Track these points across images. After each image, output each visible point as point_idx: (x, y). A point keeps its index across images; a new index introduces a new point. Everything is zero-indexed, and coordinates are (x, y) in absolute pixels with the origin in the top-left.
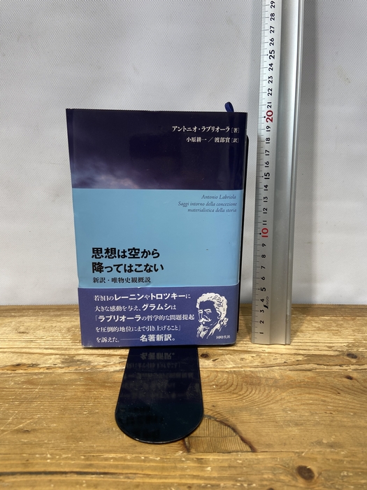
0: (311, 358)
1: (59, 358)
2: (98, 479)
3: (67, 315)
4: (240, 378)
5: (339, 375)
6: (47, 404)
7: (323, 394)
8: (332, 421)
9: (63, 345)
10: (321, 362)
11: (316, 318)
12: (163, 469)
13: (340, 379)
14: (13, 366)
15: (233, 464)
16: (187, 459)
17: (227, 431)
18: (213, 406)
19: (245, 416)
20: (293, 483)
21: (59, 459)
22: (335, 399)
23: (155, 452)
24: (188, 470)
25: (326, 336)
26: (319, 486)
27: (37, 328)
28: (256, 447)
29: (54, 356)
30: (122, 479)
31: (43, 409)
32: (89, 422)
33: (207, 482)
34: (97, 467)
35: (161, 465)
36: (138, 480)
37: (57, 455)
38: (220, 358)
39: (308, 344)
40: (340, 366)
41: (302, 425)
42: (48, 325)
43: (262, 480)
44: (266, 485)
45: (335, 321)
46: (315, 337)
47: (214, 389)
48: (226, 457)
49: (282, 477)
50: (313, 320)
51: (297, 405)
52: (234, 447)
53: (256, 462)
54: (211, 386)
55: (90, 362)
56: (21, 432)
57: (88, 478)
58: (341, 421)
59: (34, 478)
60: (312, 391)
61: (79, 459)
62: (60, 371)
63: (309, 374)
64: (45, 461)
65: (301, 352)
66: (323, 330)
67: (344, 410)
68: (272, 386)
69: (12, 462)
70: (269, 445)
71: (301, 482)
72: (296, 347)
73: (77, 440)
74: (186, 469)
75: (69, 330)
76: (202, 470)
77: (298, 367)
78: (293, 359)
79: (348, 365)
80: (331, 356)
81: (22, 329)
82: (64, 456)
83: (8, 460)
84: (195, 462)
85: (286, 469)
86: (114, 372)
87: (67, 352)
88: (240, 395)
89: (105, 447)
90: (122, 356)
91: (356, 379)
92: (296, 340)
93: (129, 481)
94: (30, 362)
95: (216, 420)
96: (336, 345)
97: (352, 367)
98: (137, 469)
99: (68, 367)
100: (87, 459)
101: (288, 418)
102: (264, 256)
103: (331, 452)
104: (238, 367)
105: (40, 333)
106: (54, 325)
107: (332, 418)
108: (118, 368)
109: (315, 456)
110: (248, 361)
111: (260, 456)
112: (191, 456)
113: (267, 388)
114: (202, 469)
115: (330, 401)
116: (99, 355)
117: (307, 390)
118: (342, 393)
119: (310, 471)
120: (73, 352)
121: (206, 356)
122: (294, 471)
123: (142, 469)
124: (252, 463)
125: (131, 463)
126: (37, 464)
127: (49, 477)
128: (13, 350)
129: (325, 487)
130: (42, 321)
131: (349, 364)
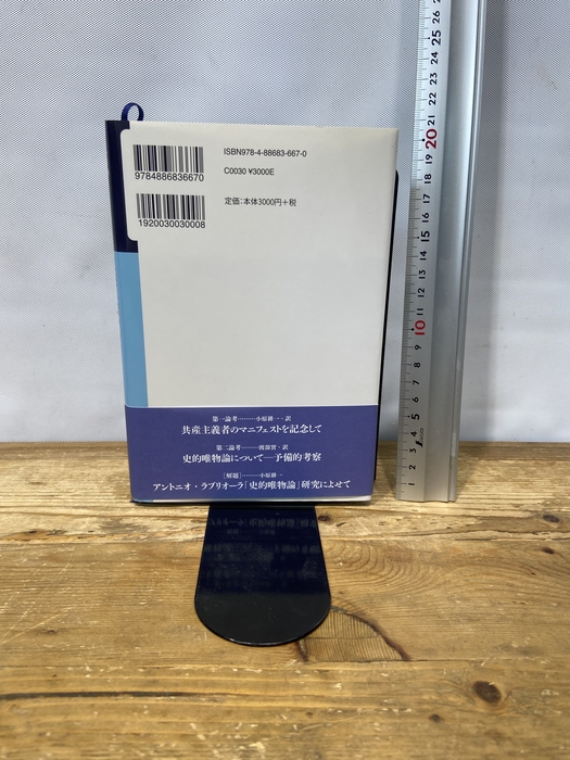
0: (488, 522)
1: (97, 522)
2: (167, 703)
3: (105, 458)
4: (379, 551)
5: (532, 547)
6: (82, 590)
7: (508, 575)
8: (524, 615)
9: (103, 501)
10: (504, 528)
11: (493, 463)
12: (267, 686)
13: (534, 553)
14: (25, 533)
15: (373, 679)
16: (304, 672)
17: (364, 629)
18: (341, 593)
19: (390, 607)
20: (469, 706)
21: (104, 673)
22: (528, 582)
23: (253, 661)
24: (306, 689)
25: (510, 489)
26: (508, 712)
27: (59, 477)
28: (409, 653)
29: (88, 519)
30: (204, 702)
31: (76, 598)
32: (149, 617)
33: (336, 706)
34: (165, 684)
35: (264, 680)
36: (229, 704)
37: (101, 667)
38: (348, 522)
39: (482, 501)
40: (534, 533)
41: (478, 620)
42: (77, 471)
43: (421, 703)
44: (428, 710)
45: (522, 467)
46: (494, 491)
47: (340, 567)
48: (364, 667)
49: (451, 699)
50: (490, 466)
51: (470, 592)
52: (375, 655)
53: (410, 675)
54: (335, 563)
55: (145, 527)
56: (42, 633)
57: (152, 701)
58: (538, 615)
59: (66, 701)
60: (491, 570)
61: (136, 673)
62: (100, 541)
63: (486, 544)
64: (83, 677)
65: (473, 513)
66: (506, 481)
67: (542, 598)
68: (429, 563)
69: (31, 678)
70: (430, 651)
71: (481, 706)
72: (465, 506)
73: (131, 644)
74: (304, 686)
75: (110, 479)
76: (328, 689)
77: (469, 535)
78: (461, 523)
79: (546, 532)
80: (518, 519)
81: (36, 478)
82: (112, 668)
83: (25, 675)
84: (316, 676)
85: (457, 686)
86: (185, 542)
87: (109, 513)
88: (382, 576)
89: (175, 653)
90: (196, 519)
91: (559, 554)
92: (464, 494)
93: (216, 704)
94: (51, 529)
95: (345, 613)
96: (526, 502)
97: (553, 535)
98: (228, 687)
99: (112, 535)
100: (149, 673)
101: (457, 611)
102: (417, 365)
103: (526, 661)
104: (377, 535)
105: (65, 484)
106: (86, 472)
107: (524, 611)
108: (190, 537)
109: (501, 667)
110: (391, 526)
111: (416, 667)
112: (310, 667)
113: (422, 566)
114: (328, 686)
115: (520, 585)
116: (159, 517)
117: (485, 569)
118: (538, 573)
119: (493, 689)
120: (118, 513)
121: (326, 519)
122: (470, 689)
123: (235, 686)
124: (404, 677)
125: (216, 678)
126: (70, 681)
127: (90, 701)
128: (23, 510)
129: (517, 713)
130: (66, 466)
131: (547, 530)
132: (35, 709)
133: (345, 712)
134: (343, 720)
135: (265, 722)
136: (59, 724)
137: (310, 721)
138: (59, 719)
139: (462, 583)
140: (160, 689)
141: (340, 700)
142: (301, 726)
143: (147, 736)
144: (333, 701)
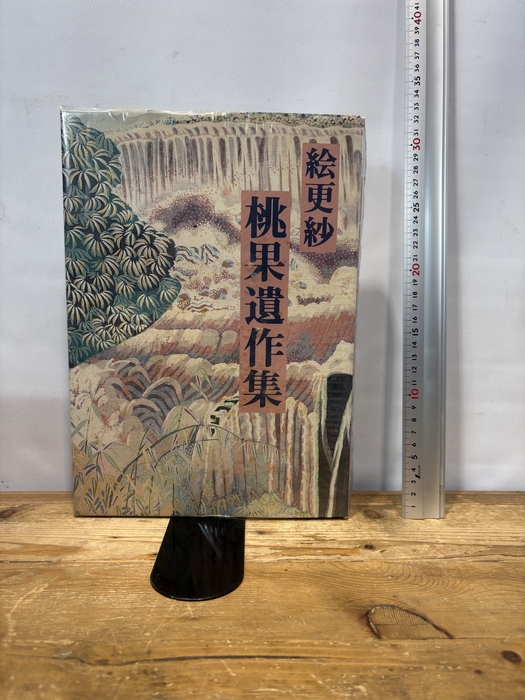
132: (201, 666)
133: (415, 669)
134: (414, 673)
135: (361, 674)
136: (221, 674)
137: (391, 673)
138: (220, 671)
139: (482, 590)
140: (283, 654)
141: (411, 662)
142: (387, 677)
143: (284, 682)
144: (405, 662)
